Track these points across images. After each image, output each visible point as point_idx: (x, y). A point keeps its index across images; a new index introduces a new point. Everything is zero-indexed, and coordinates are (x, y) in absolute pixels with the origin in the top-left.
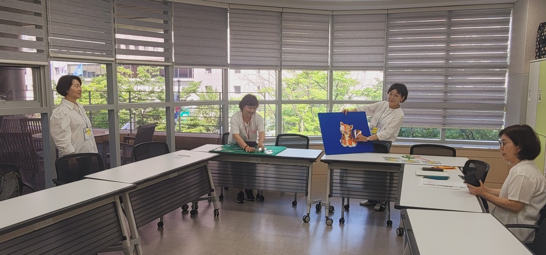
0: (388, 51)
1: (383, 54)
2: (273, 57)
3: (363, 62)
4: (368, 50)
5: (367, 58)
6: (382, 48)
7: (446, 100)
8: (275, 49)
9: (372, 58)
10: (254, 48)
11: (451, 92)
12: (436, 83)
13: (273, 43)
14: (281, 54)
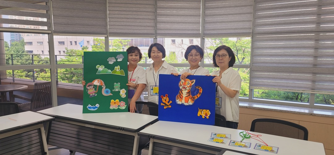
0: (256, 18)
1: (251, 21)
2: (148, 26)
3: (231, 29)
4: (237, 18)
5: (235, 25)
6: (250, 15)
7: (316, 65)
8: (151, 19)
9: (241, 25)
10: (131, 18)
11: (322, 56)
12: (305, 47)
13: (148, 14)
14: (156, 23)
